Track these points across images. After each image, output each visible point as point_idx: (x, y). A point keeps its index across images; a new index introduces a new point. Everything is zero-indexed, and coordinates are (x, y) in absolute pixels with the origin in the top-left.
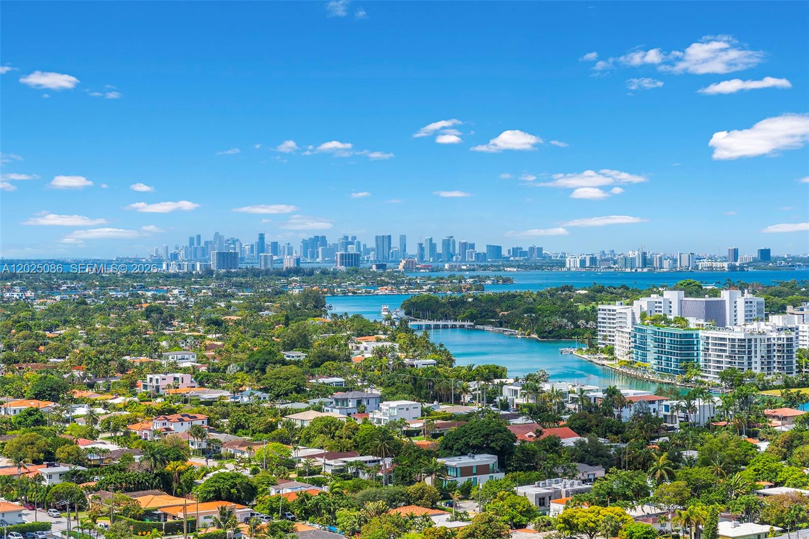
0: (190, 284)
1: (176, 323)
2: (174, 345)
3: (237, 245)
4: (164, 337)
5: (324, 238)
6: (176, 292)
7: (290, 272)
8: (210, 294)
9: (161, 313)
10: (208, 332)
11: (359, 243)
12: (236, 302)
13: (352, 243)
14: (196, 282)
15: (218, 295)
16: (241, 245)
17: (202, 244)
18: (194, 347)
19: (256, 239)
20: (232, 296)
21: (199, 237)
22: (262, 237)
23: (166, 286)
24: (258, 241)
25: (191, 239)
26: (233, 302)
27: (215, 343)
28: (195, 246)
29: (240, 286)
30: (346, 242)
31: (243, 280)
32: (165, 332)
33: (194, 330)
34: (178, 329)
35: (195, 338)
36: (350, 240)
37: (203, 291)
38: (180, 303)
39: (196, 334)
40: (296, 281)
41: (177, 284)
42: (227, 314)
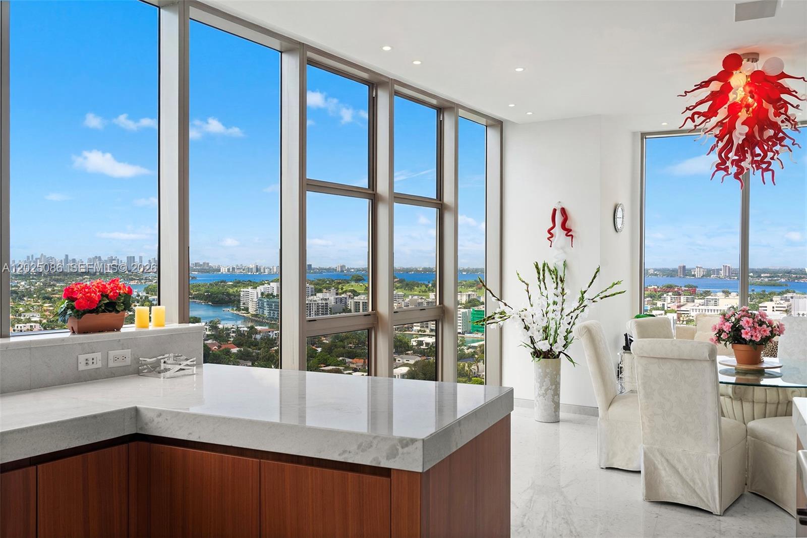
0: (30, 279)
1: (25, 299)
2: (27, 311)
3: (53, 259)
4: (20, 306)
5: (100, 257)
6: (23, 283)
7: (83, 274)
8: (42, 284)
9: (17, 294)
10: (44, 303)
11: (118, 260)
12: (57, 288)
13: (114, 260)
14: (33, 279)
15: (46, 285)
16: (55, 260)
17: (34, 259)
18: (38, 311)
19: (63, 258)
20: (55, 285)
21: (32, 256)
22: (67, 256)
23: (16, 280)
24: (64, 258)
25: (28, 257)
26: (55, 288)
27: (49, 308)
28: (31, 260)
29: (58, 281)
30: (111, 260)
31: (59, 278)
32: (21, 303)
33: (36, 302)
34: (27, 302)
35: (38, 306)
36: (113, 258)
37: (38, 283)
38: (27, 289)
39: (38, 304)
40: (87, 278)
41: (23, 280)
42: (53, 294)
